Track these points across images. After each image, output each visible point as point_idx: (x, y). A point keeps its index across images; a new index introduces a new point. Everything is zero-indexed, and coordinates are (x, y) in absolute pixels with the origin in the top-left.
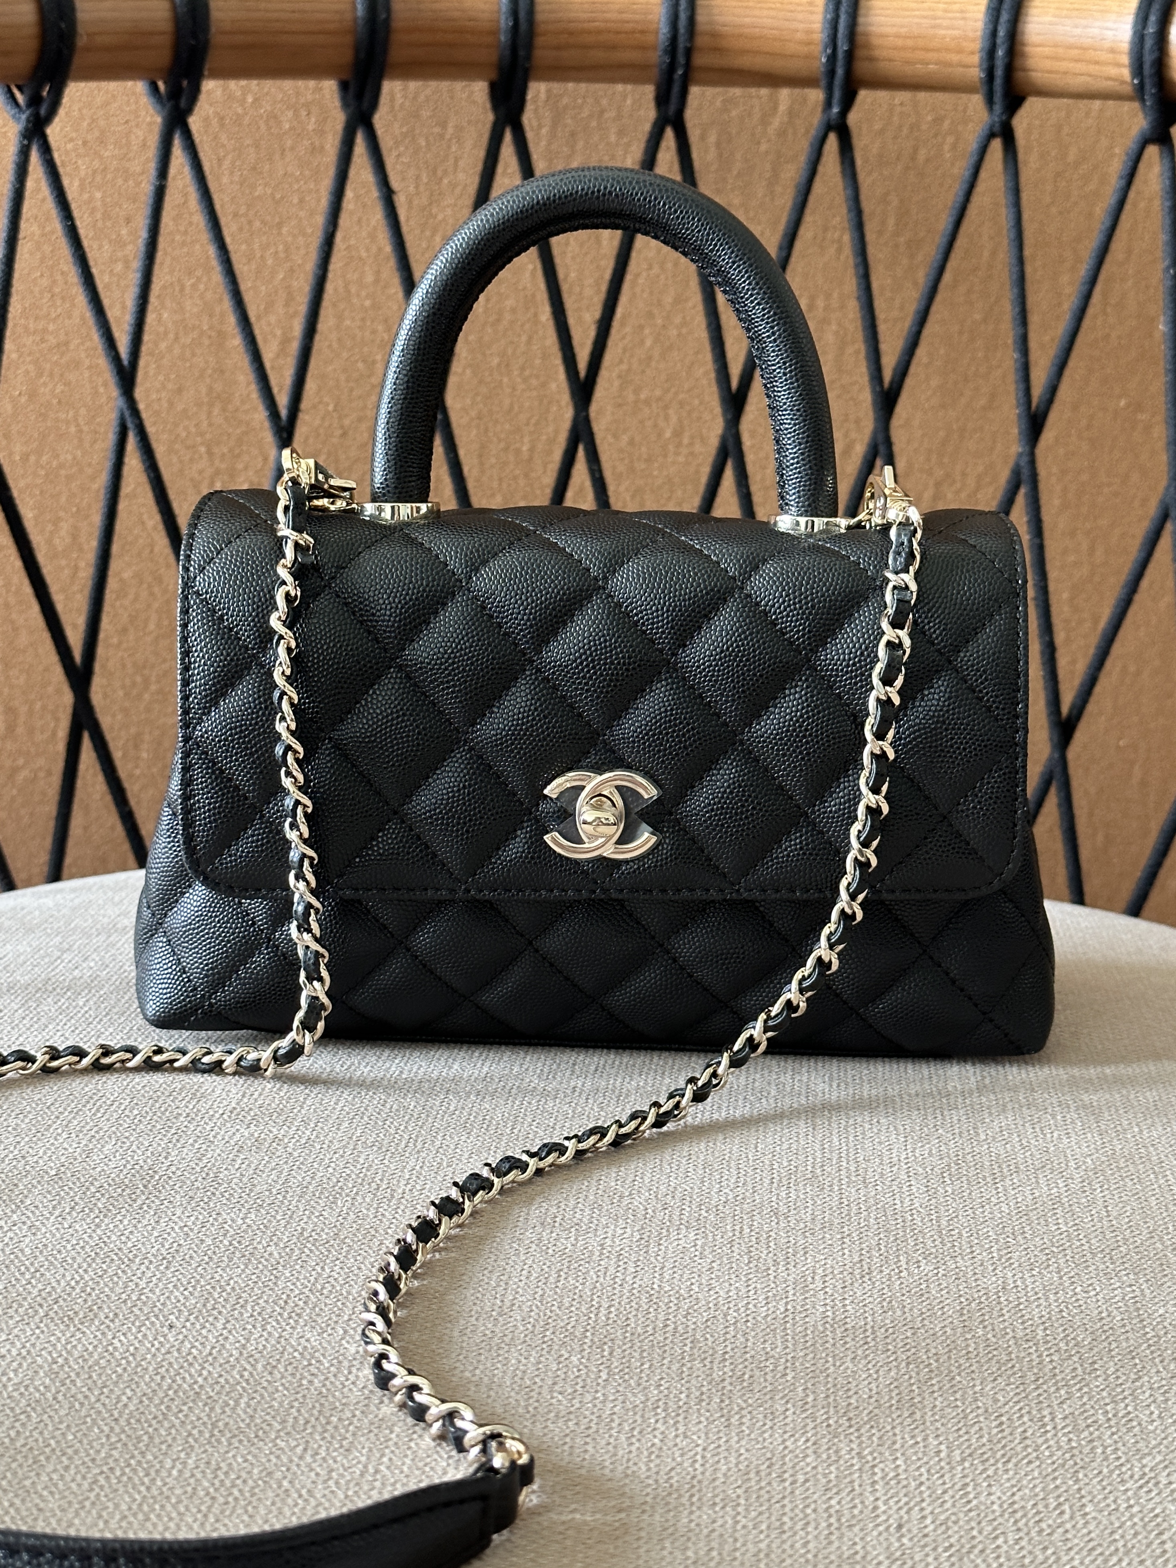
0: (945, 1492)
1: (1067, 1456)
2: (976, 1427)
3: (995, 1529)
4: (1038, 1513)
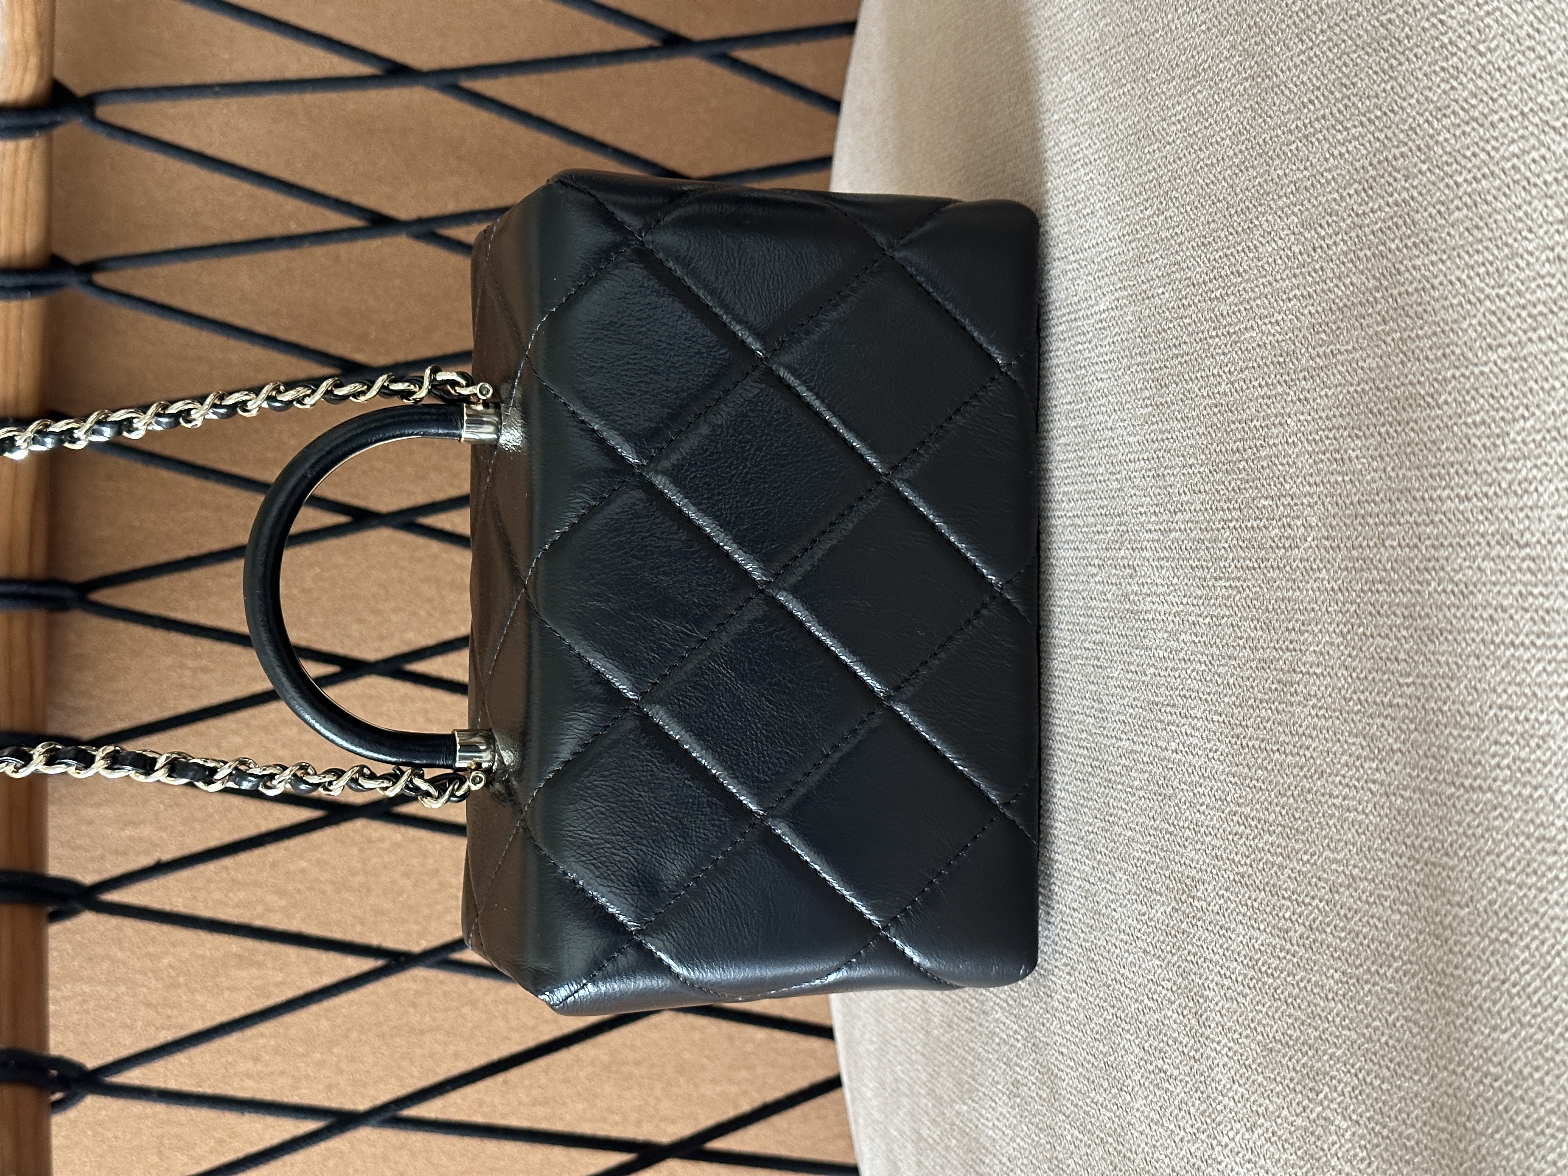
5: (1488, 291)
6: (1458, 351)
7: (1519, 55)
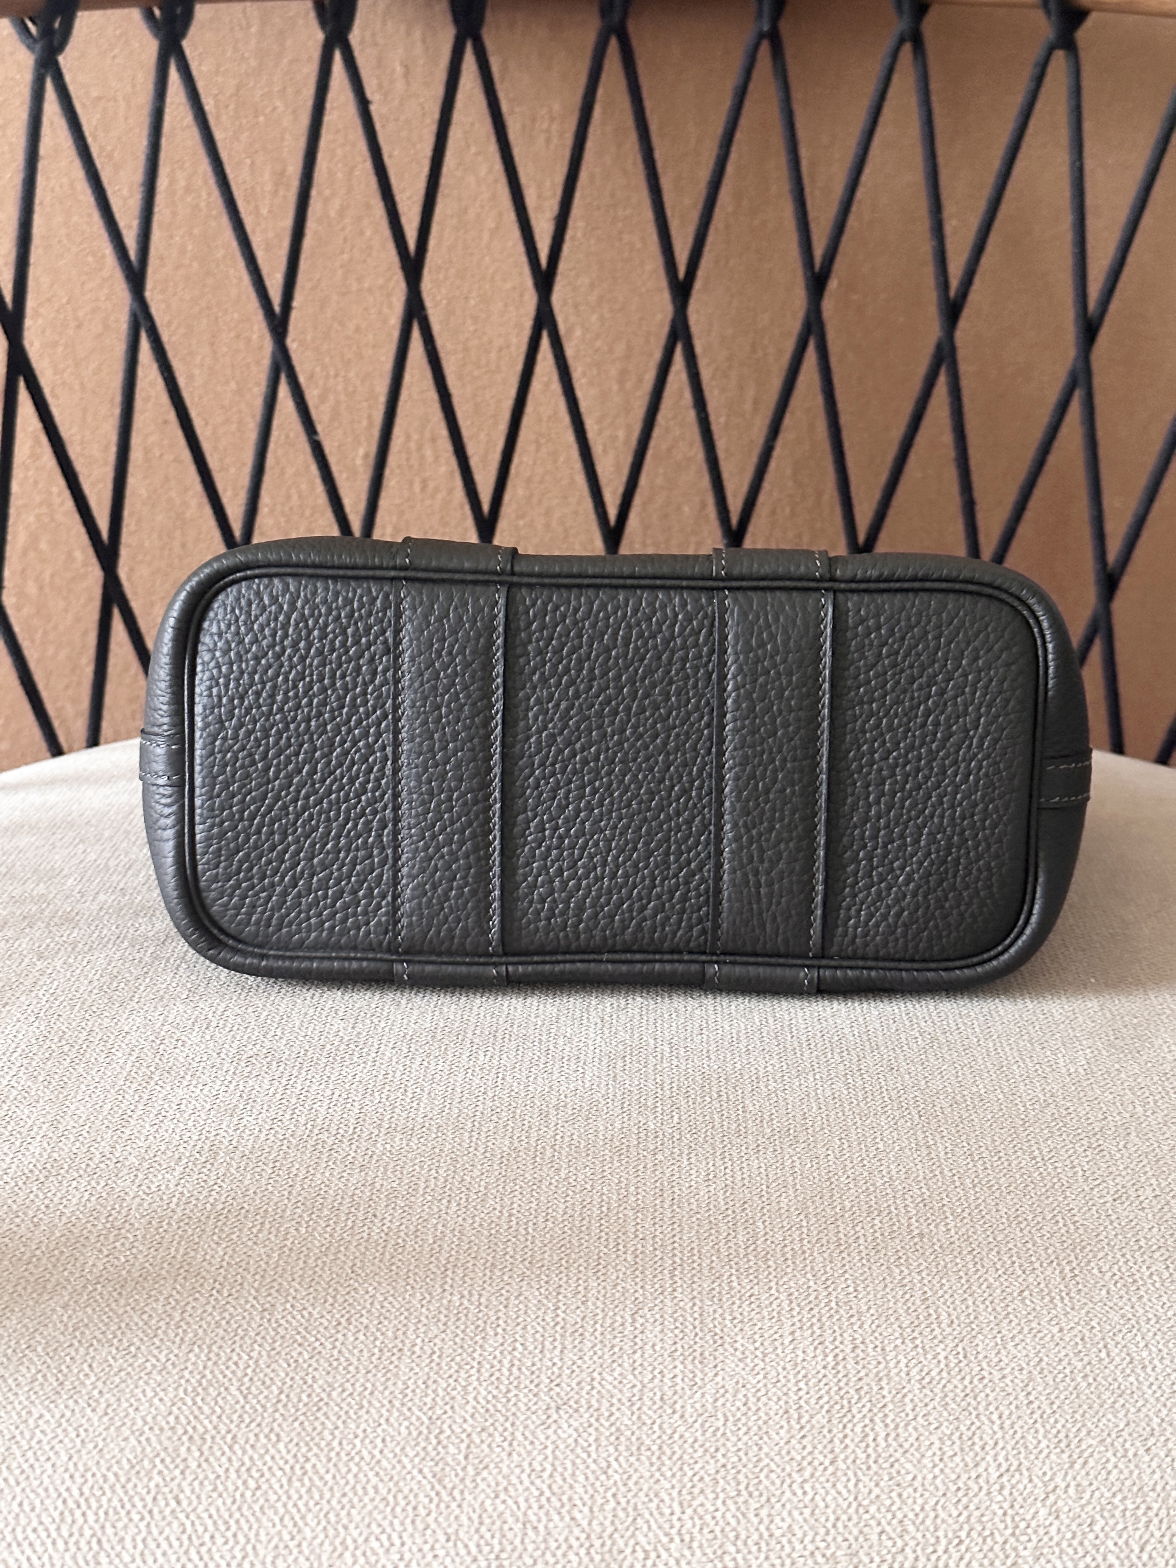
0: (963, 1211)
5: (834, 1294)
6: (789, 1270)
7: (1016, 1321)
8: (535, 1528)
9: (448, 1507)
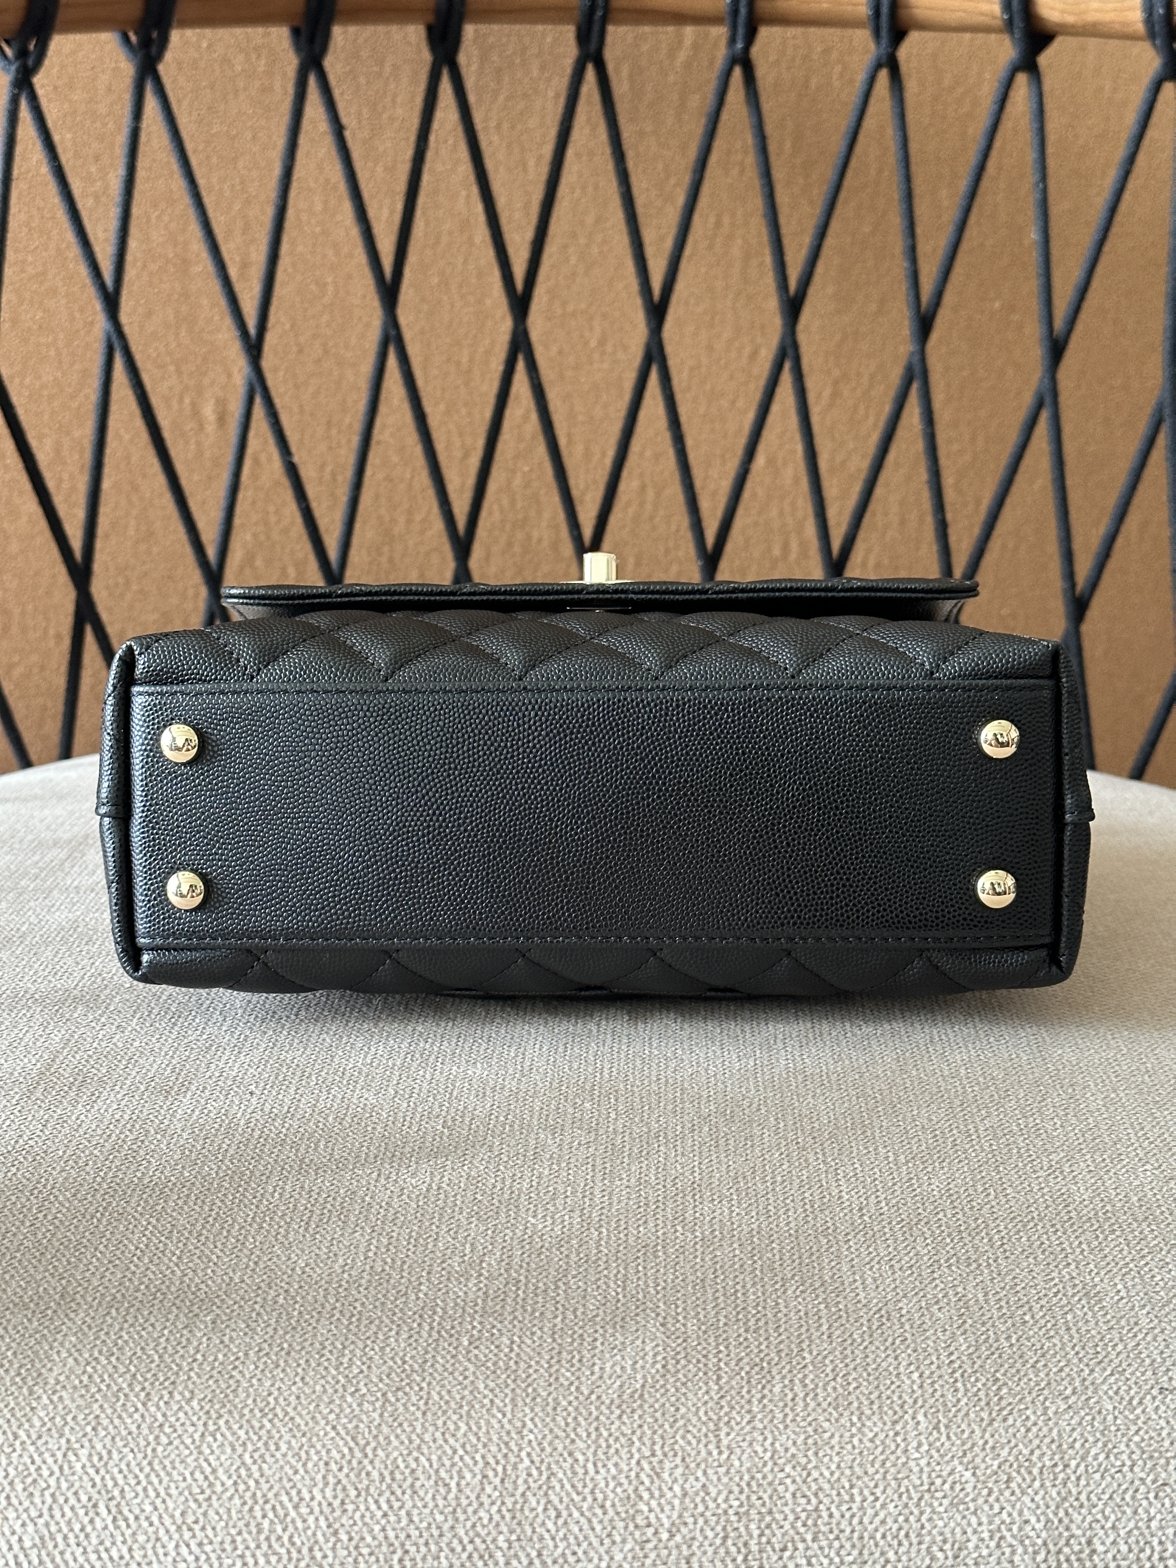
0: (894, 1184)
1: (990, 1156)
2: (916, 1139)
3: (936, 1208)
4: (969, 1195)
8: (446, 1485)
9: (360, 1463)
